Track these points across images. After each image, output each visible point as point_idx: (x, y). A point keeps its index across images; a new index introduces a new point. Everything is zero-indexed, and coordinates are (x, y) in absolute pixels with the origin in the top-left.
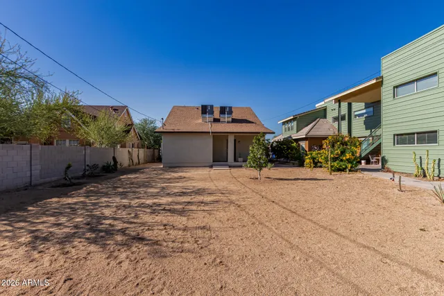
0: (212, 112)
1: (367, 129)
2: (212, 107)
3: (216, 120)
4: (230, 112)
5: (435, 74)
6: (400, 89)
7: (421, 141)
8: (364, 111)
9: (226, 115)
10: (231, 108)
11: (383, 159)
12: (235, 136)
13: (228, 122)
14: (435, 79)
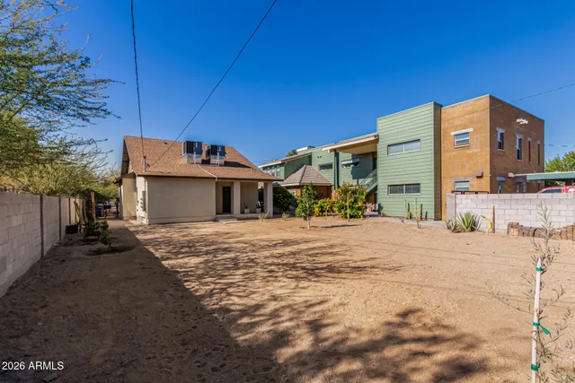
0: (200, 152)
1: (354, 178)
2: (200, 144)
3: (206, 162)
4: (223, 154)
5: (418, 140)
6: (392, 148)
7: (408, 191)
8: (351, 162)
9: (218, 156)
10: (223, 148)
11: (380, 206)
12: (241, 184)
13: (221, 165)
14: (418, 144)
